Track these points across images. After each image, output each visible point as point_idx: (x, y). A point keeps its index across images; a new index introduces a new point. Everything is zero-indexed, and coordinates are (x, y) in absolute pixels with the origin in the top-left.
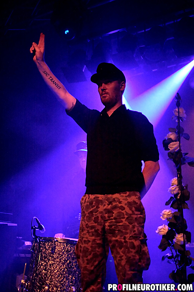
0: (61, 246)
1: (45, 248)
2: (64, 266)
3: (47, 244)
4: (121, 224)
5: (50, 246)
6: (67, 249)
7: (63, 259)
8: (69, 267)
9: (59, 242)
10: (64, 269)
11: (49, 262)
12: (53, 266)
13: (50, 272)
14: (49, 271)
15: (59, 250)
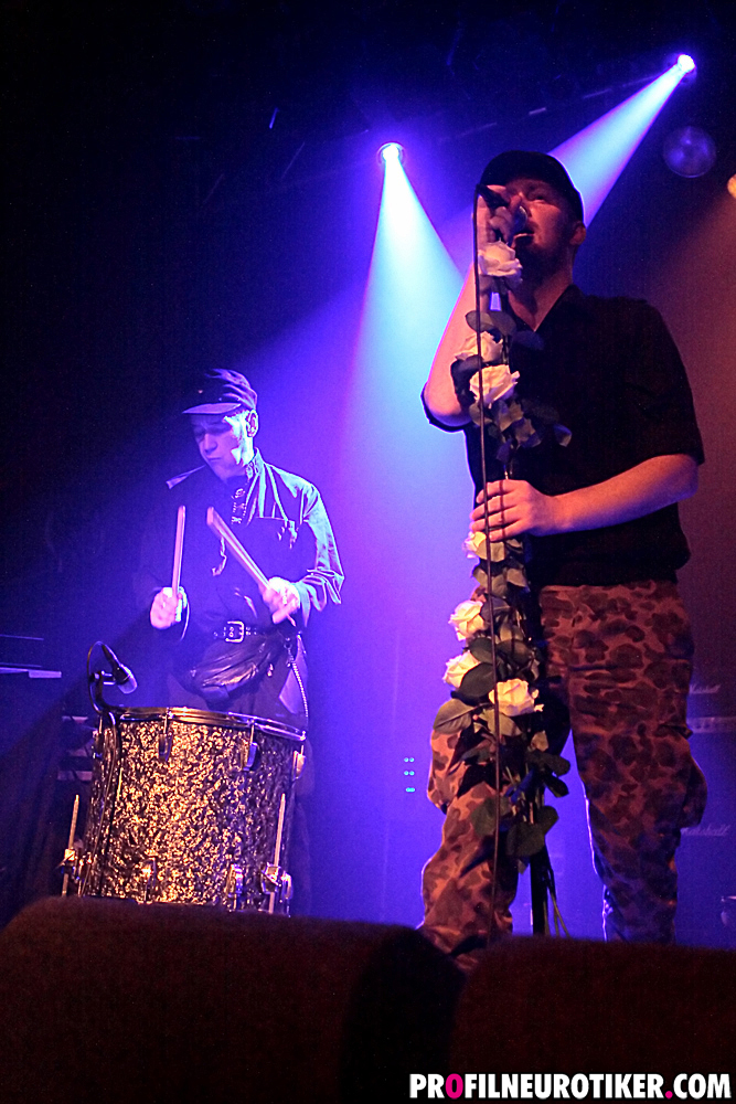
0: (192, 737)
1: (139, 742)
2: (202, 799)
3: (144, 729)
4: (629, 685)
5: (153, 738)
6: (210, 744)
7: (200, 776)
8: (222, 803)
9: (185, 723)
10: (204, 812)
11: (151, 787)
12: (165, 800)
13: (158, 822)
14: (155, 818)
15: (184, 747)
